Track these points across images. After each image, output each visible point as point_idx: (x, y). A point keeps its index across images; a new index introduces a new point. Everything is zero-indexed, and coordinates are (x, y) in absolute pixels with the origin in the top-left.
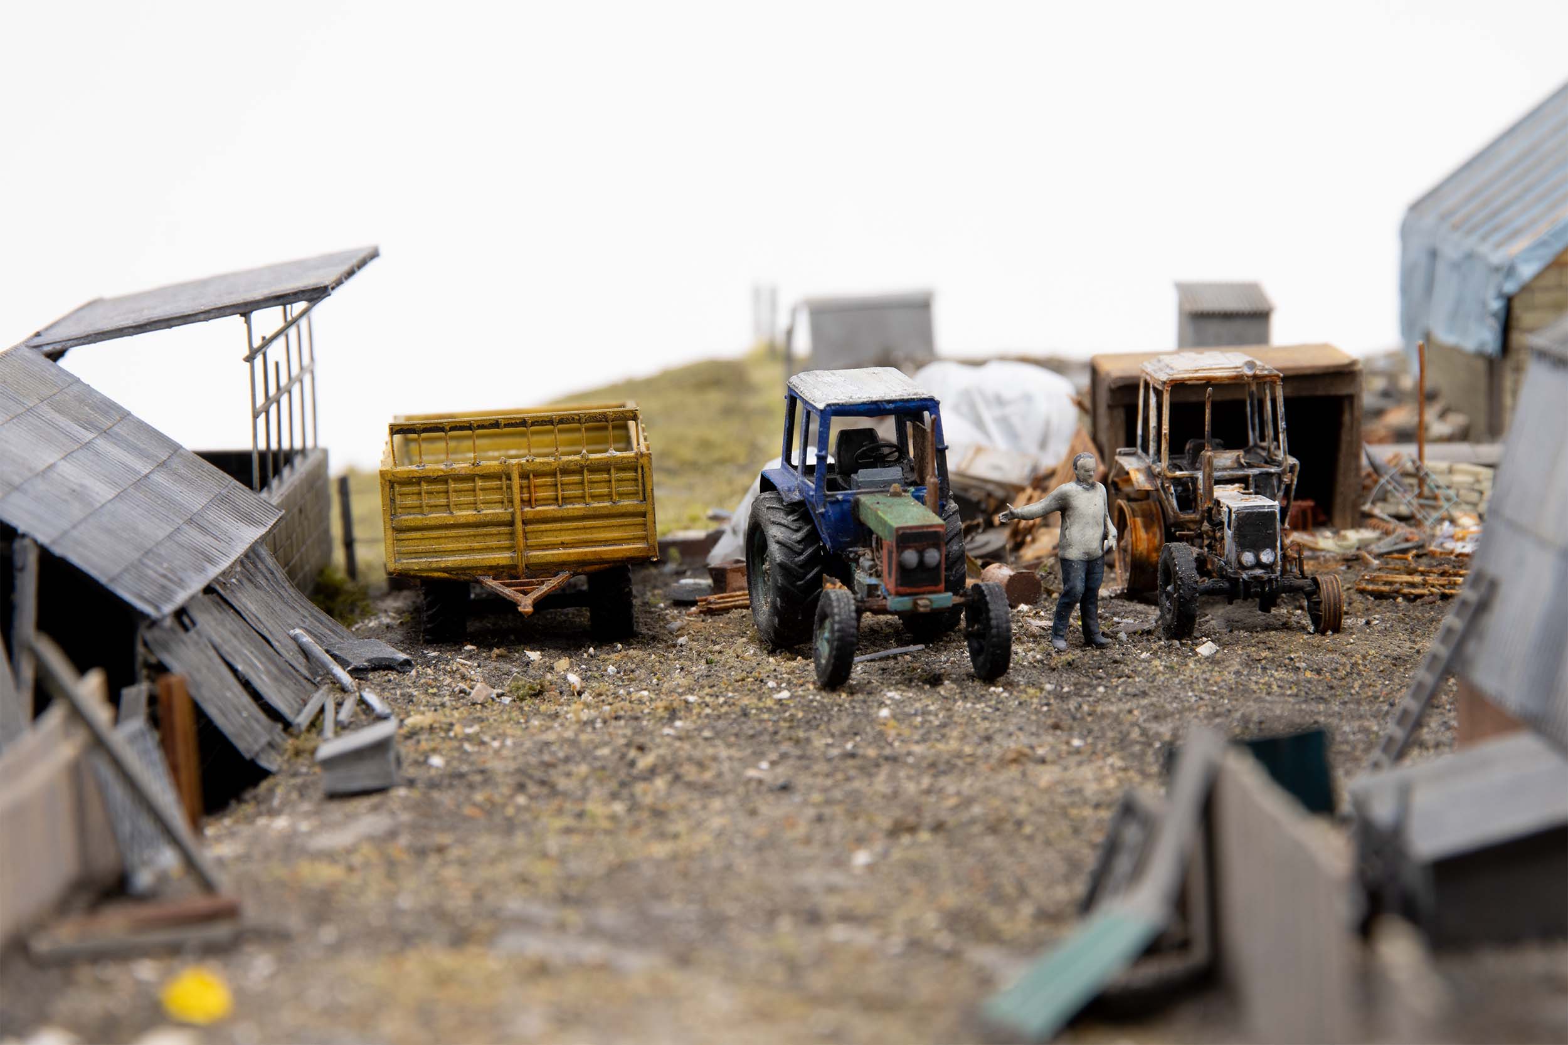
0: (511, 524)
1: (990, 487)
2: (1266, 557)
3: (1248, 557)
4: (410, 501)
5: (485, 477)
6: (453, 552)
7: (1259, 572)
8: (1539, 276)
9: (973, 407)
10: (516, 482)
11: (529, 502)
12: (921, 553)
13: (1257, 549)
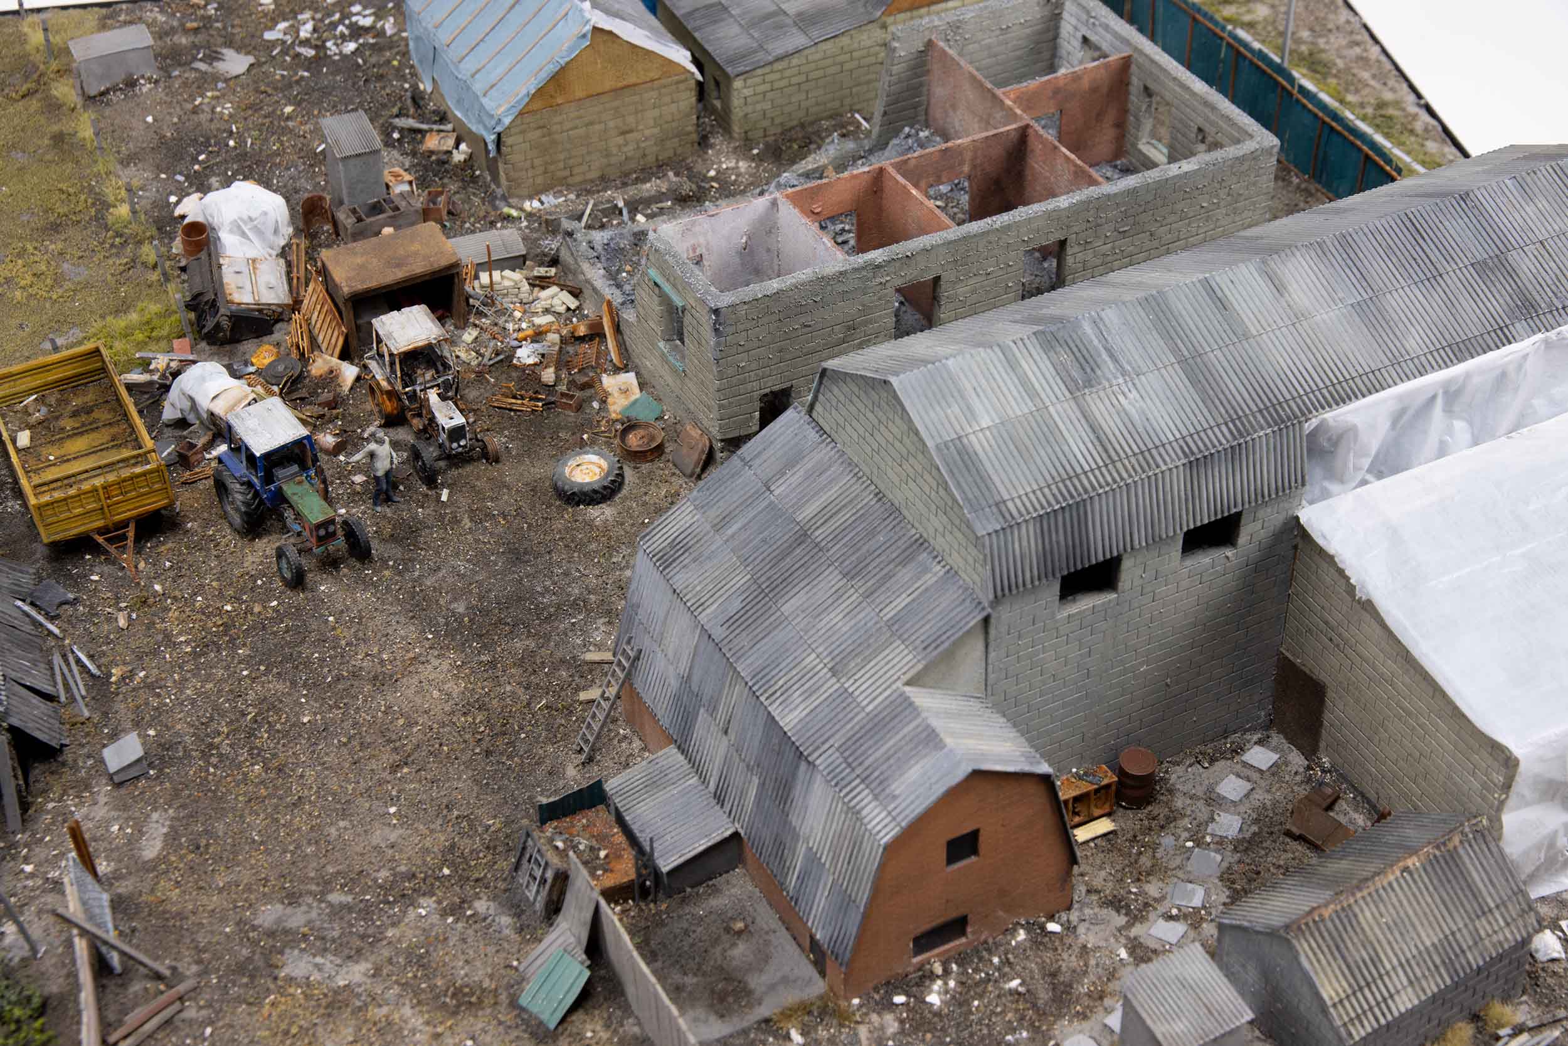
0: (102, 509)
1: (274, 308)
2: (462, 443)
3: (455, 445)
4: (49, 512)
5: (84, 494)
6: (75, 527)
7: (460, 449)
8: (513, 121)
9: (239, 227)
10: (101, 492)
11: (109, 498)
12: (326, 529)
13: (458, 441)
